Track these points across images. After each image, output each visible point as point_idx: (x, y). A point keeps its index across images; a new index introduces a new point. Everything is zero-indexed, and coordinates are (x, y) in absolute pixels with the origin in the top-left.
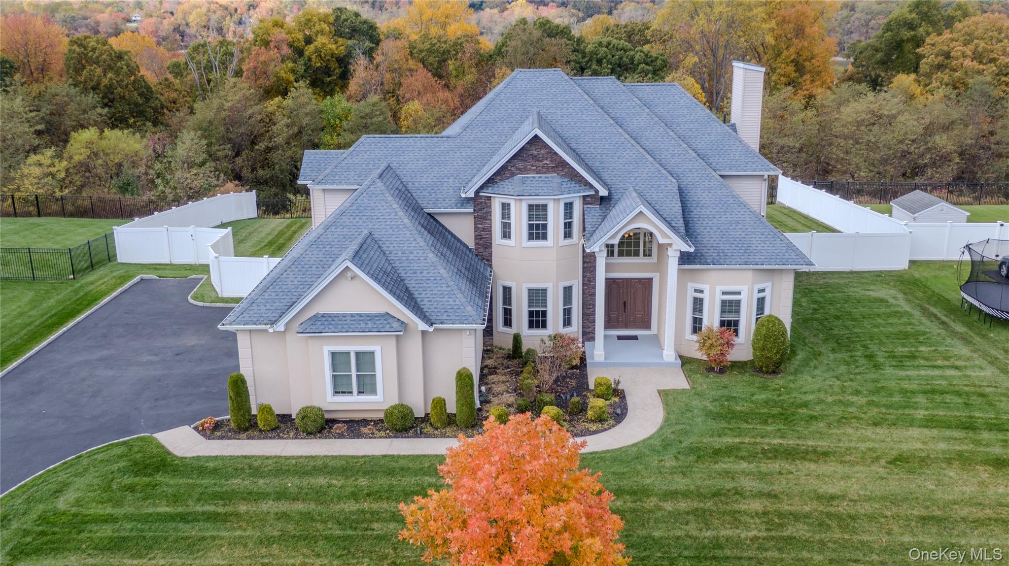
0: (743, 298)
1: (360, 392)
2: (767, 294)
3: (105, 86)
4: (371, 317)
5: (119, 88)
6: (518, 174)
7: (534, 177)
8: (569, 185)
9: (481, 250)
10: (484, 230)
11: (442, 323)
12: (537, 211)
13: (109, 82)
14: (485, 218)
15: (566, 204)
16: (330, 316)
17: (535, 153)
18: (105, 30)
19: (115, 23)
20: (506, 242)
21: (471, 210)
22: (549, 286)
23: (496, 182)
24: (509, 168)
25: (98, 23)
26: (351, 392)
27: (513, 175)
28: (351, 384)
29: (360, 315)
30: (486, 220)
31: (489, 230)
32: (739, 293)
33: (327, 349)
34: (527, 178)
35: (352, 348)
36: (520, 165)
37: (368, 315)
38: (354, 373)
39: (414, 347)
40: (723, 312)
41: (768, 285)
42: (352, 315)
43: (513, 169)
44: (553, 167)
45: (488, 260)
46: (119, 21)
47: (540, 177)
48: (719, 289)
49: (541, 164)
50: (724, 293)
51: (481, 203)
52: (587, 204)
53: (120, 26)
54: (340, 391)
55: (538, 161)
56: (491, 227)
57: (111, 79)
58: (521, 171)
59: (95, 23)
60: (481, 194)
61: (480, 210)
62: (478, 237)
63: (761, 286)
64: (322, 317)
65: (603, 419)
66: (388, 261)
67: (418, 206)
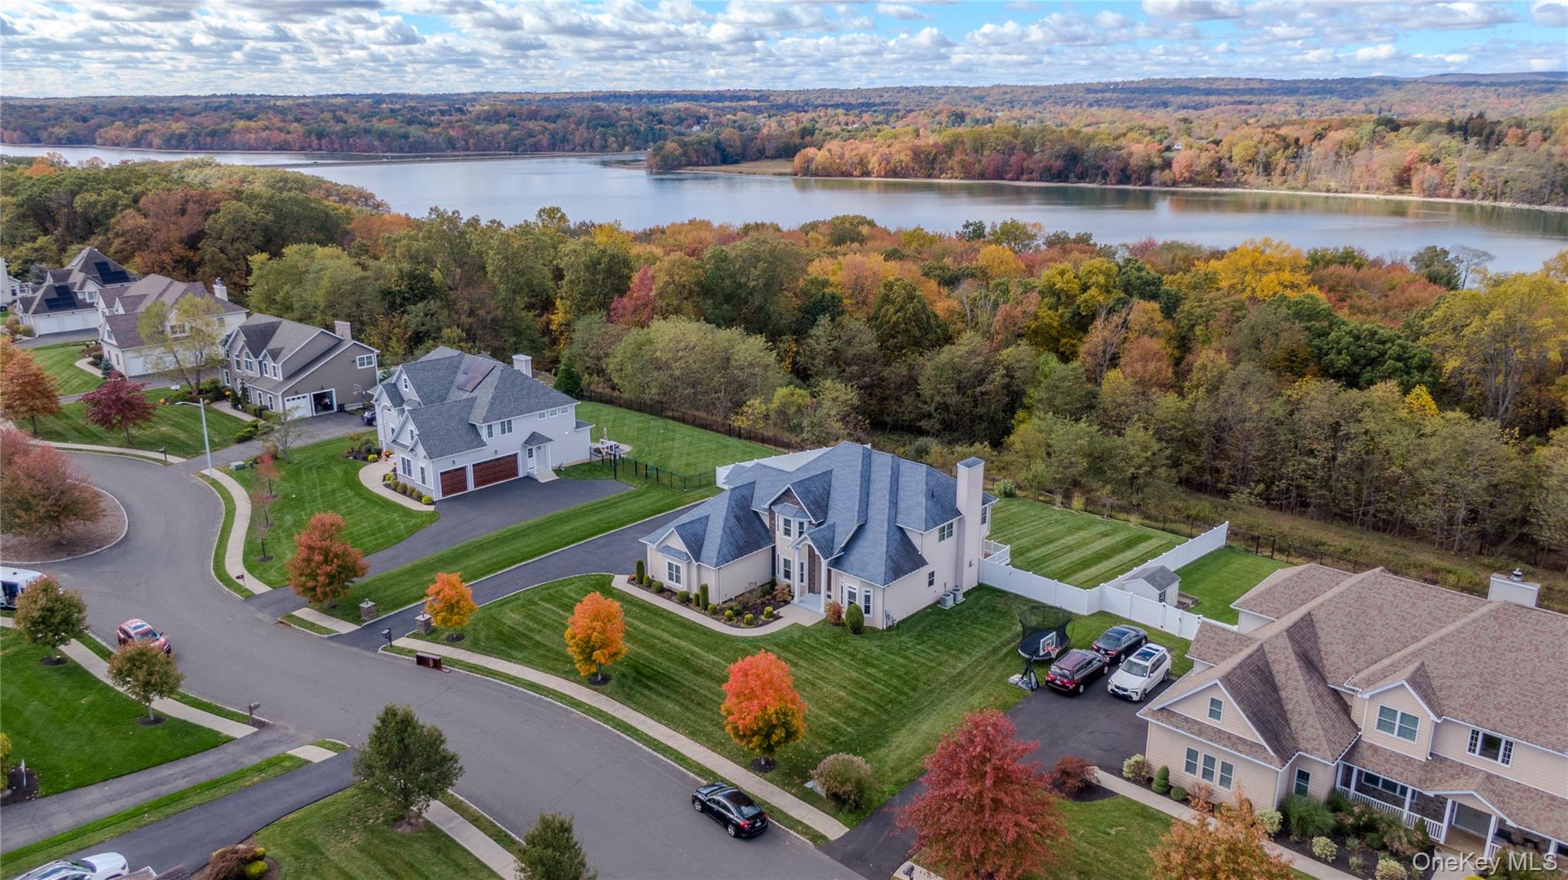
0: (858, 593)
1: (676, 582)
2: (871, 594)
6: (785, 502)
7: (789, 506)
8: (801, 514)
9: (771, 534)
10: (772, 525)
11: (704, 564)
14: (773, 520)
15: (799, 523)
16: (669, 547)
20: (778, 533)
21: (768, 514)
22: (792, 559)
26: (673, 581)
27: (783, 502)
28: (673, 578)
29: (678, 551)
31: (774, 526)
32: (857, 590)
33: (667, 560)
34: (787, 505)
35: (675, 563)
37: (680, 552)
38: (675, 573)
39: (693, 570)
40: (849, 597)
41: (871, 590)
42: (675, 550)
43: (783, 499)
45: (773, 540)
47: (791, 507)
48: (847, 584)
49: (794, 500)
50: (850, 587)
51: (772, 512)
52: (810, 525)
56: (775, 524)
60: (772, 508)
61: (771, 515)
63: (868, 589)
64: (667, 546)
65: (750, 624)
66: (705, 531)
67: (749, 506)
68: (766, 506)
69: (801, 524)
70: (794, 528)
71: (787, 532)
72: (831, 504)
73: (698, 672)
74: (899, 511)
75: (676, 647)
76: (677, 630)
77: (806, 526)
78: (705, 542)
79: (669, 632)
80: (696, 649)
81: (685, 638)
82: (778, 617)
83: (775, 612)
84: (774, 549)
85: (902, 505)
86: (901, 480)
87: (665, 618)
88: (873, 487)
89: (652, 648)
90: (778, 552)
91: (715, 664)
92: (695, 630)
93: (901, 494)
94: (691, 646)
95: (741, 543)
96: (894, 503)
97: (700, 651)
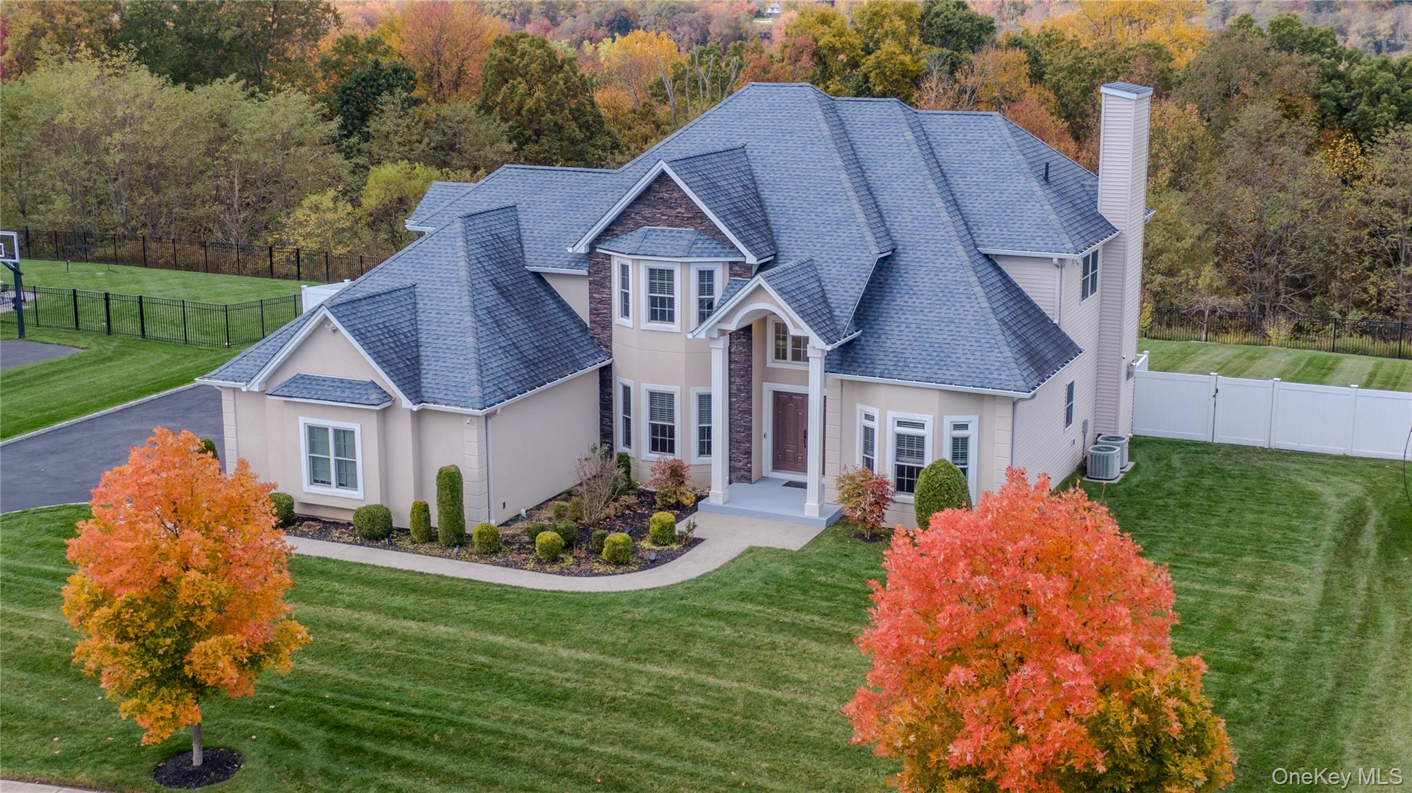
0: (927, 432)
1: (341, 485)
2: (972, 433)
3: (528, 110)
4: (352, 384)
5: (548, 115)
6: (645, 225)
7: (663, 231)
8: (706, 245)
9: (598, 330)
10: (601, 301)
11: (434, 403)
12: (660, 279)
13: (534, 104)
14: (602, 285)
15: (701, 273)
16: (310, 378)
17: (666, 196)
18: (717, 30)
19: (736, 19)
20: (624, 321)
21: (585, 272)
22: (676, 389)
23: (617, 235)
24: (633, 215)
25: (708, 19)
26: (330, 483)
27: (638, 226)
28: (329, 472)
29: (342, 381)
30: (604, 288)
31: (608, 302)
32: (921, 426)
33: (305, 420)
34: (654, 230)
35: (332, 422)
36: (646, 212)
37: (350, 382)
38: (332, 457)
39: (402, 430)
40: (899, 453)
41: (972, 420)
42: (333, 380)
43: (637, 217)
44: (689, 218)
45: (606, 347)
46: (743, 16)
47: (671, 231)
48: (892, 416)
49: (674, 213)
50: (900, 424)
51: (598, 263)
52: (735, 275)
53: (741, 25)
54: (320, 479)
55: (670, 207)
56: (610, 299)
57: (539, 100)
58: (650, 221)
59: (704, 18)
60: (598, 250)
61: (597, 273)
62: (594, 312)
63: (960, 419)
64: (301, 379)
65: (621, 561)
66: (414, 322)
67: (520, 262)
68: (582, 248)
69: (706, 277)
70: (685, 292)
71: (661, 309)
73: (547, 697)
74: (972, 220)
75: (426, 642)
76: (398, 601)
77: (720, 279)
78: (426, 352)
79: (376, 608)
80: (500, 639)
81: (444, 617)
82: (691, 543)
83: (681, 527)
84: (606, 374)
85: (972, 207)
87: (341, 578)
88: (876, 174)
89: (343, 653)
90: (620, 379)
91: (588, 670)
92: (461, 594)
94: (472, 634)
95: (531, 353)
97: (514, 642)
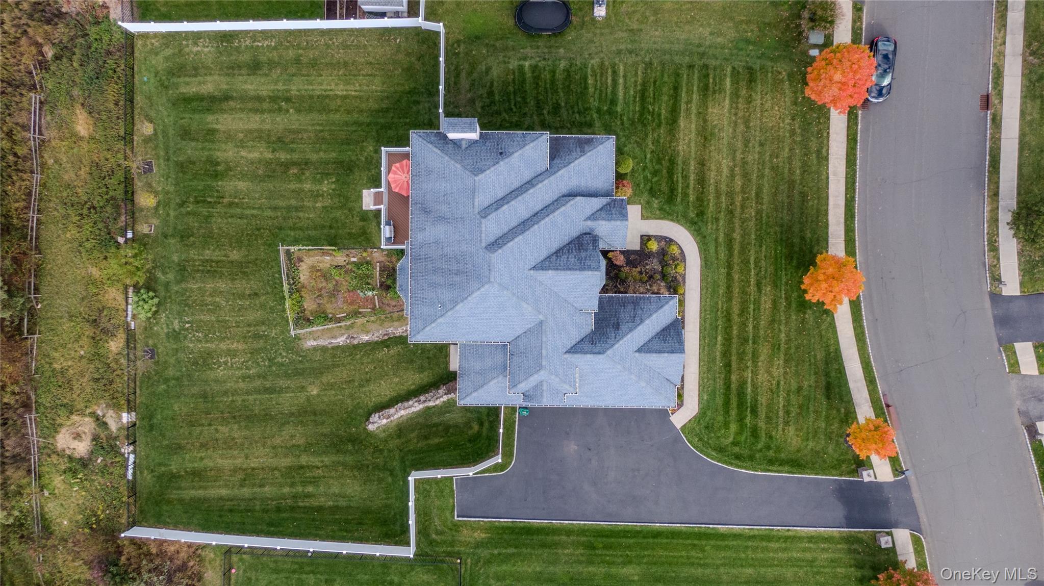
72: (566, 239)
74: (533, 175)
85: (527, 175)
86: (500, 194)
88: (525, 214)
93: (516, 184)
96: (530, 184)
